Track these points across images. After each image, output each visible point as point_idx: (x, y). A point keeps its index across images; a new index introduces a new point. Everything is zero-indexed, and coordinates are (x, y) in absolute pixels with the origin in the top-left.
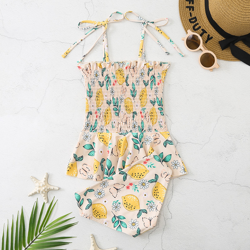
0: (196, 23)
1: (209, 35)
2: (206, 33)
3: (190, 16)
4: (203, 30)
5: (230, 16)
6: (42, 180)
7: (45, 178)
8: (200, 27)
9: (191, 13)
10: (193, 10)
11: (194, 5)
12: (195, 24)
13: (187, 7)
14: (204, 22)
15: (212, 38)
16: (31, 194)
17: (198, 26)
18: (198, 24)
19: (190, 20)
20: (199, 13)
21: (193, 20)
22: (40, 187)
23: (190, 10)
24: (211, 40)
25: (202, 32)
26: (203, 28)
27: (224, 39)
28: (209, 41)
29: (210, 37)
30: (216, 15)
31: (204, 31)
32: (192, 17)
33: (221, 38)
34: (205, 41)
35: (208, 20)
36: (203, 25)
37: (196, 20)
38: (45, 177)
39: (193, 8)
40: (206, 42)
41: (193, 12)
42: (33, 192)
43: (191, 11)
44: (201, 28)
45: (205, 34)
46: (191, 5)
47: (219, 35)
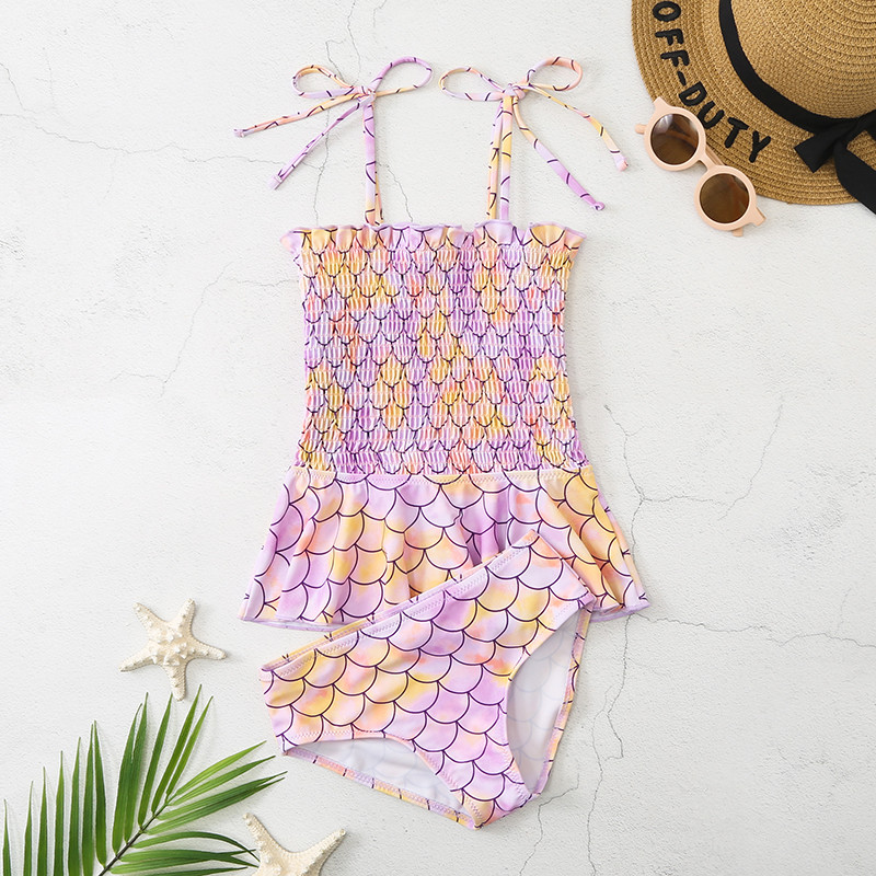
0: (706, 101)
1: (756, 134)
2: (746, 127)
3: (681, 85)
4: (731, 120)
5: (822, 62)
6: (176, 622)
7: (184, 616)
8: (721, 114)
9: (680, 75)
10: (686, 62)
11: (686, 47)
12: (701, 105)
13: (664, 56)
14: (732, 96)
15: (768, 140)
16: (130, 663)
17: (714, 111)
18: (712, 104)
19: (683, 96)
20: (709, 69)
21: (694, 96)
22: (163, 642)
23: (676, 64)
24: (766, 148)
25: (731, 127)
26: (733, 114)
27: (807, 136)
28: (760, 153)
29: (761, 139)
30: (772, 65)
31: (738, 125)
32: (688, 85)
33: (801, 135)
34: (749, 154)
35: (743, 86)
36: (731, 105)
37: (704, 94)
38: (185, 613)
39: (684, 55)
40: (752, 159)
41: (687, 67)
42: (139, 659)
43: (680, 66)
44: (727, 115)
45: (741, 133)
46: (676, 47)
47: (788, 126)
